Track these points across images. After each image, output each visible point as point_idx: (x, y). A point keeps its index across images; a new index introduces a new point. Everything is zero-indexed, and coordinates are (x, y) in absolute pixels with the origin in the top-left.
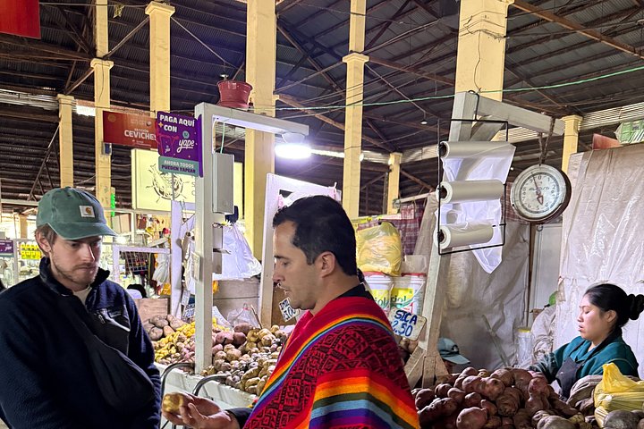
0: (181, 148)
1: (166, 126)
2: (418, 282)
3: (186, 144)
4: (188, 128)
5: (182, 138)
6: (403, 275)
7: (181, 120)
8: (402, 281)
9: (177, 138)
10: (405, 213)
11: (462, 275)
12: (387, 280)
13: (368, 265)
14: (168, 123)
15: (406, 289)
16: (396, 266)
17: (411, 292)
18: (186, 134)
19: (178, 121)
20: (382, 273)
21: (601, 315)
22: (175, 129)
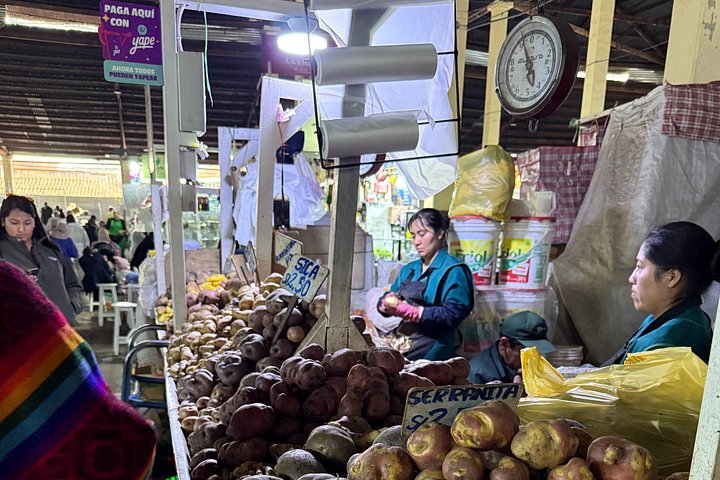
0: (135, 48)
1: (113, 20)
2: (540, 229)
3: (142, 42)
4: (145, 21)
5: (137, 35)
6: (518, 219)
7: (134, 10)
8: (517, 228)
9: (129, 34)
10: (586, 138)
11: (640, 222)
12: (490, 226)
13: (463, 205)
14: (117, 16)
15: (522, 240)
16: (500, 206)
17: (528, 244)
18: (142, 29)
19: (130, 11)
20: (481, 216)
21: (658, 276)
22: (126, 23)
